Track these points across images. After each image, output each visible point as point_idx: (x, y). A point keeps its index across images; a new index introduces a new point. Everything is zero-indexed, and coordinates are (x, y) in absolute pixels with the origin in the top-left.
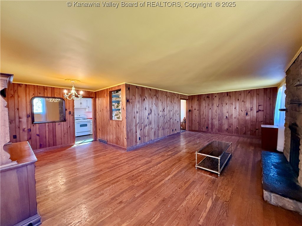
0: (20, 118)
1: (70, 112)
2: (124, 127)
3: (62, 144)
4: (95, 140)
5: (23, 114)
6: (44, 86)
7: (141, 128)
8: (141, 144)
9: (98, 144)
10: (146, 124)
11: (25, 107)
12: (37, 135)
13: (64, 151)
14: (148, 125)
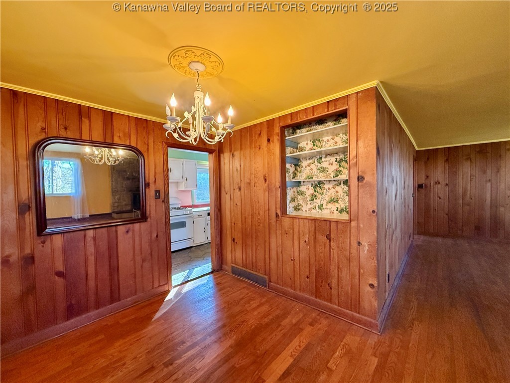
1: (157, 192)
3: (136, 292)
4: (219, 268)
6: (80, 105)
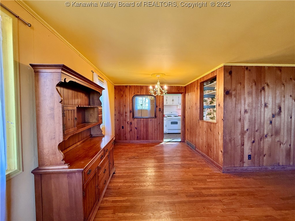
0: (126, 113)
1: (160, 109)
2: (220, 133)
3: (152, 139)
4: (183, 141)
5: (128, 109)
6: (141, 86)
7: (253, 140)
8: (253, 168)
9: (186, 147)
10: (265, 133)
11: (129, 105)
12: (136, 128)
13: (152, 148)
14: (270, 134)
